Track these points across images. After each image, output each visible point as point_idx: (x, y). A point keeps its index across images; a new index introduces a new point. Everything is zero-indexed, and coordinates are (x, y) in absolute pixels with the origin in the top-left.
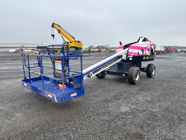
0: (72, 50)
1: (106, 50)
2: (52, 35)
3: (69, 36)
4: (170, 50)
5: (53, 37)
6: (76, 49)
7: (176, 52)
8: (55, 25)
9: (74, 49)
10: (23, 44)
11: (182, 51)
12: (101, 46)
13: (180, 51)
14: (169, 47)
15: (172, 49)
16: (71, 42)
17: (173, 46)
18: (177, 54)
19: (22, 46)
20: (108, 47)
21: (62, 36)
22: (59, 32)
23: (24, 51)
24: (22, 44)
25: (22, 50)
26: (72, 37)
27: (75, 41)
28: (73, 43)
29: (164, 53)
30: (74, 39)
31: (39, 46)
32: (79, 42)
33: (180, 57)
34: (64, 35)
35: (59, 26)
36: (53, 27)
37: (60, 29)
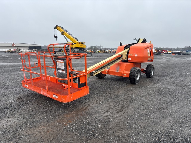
0: (77, 51)
1: (101, 51)
2: (55, 36)
3: (73, 38)
4: (161, 51)
5: (56, 38)
6: (80, 50)
7: (167, 53)
8: (58, 27)
9: (78, 50)
10: (15, 44)
11: (173, 53)
12: (94, 46)
13: (171, 53)
14: (161, 49)
15: (163, 51)
16: (75, 44)
17: (164, 48)
18: (167, 55)
19: (13, 46)
20: (101, 48)
21: (65, 38)
22: (62, 34)
23: (21, 51)
24: (13, 44)
25: (19, 50)
26: (76, 39)
27: (79, 43)
28: (77, 44)
29: (156, 54)
30: (77, 40)
31: (31, 45)
32: (82, 43)
33: (170, 58)
34: (68, 37)
35: (62, 28)
36: (56, 29)
37: (64, 31)
